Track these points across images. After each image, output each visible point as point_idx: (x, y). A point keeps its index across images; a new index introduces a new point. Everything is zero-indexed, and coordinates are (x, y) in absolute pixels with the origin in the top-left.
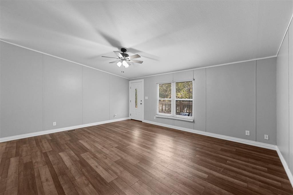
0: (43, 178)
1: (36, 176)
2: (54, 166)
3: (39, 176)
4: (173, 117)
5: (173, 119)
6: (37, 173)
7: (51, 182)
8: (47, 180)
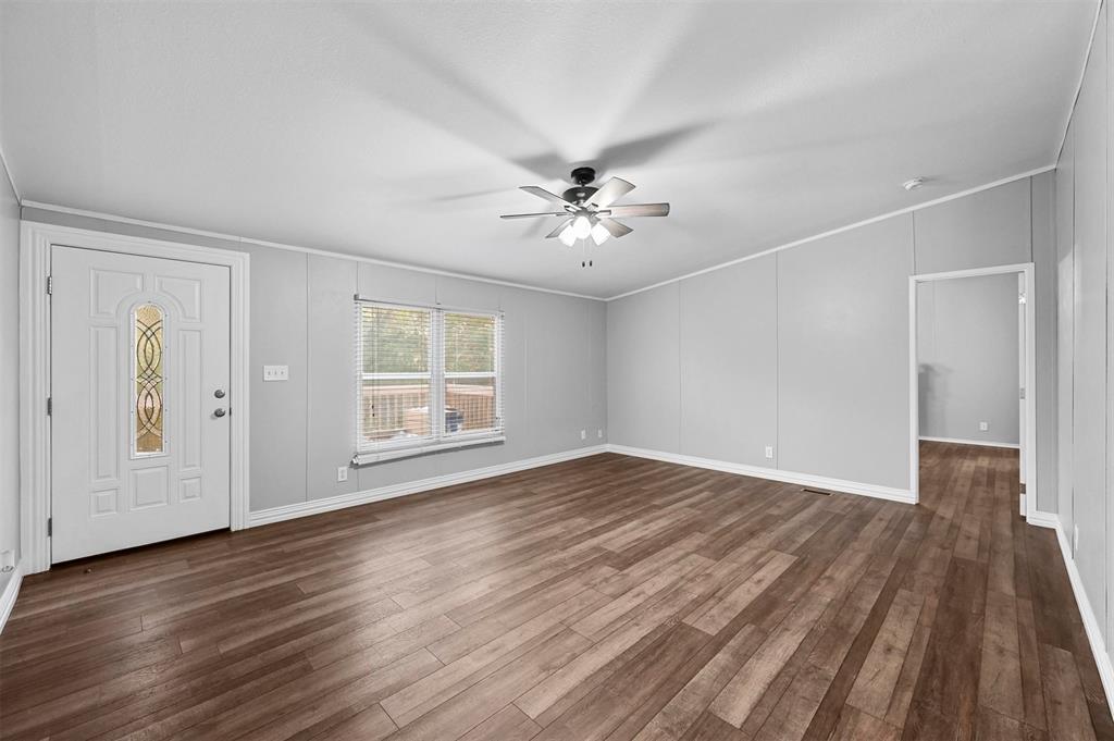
0: (894, 663)
1: (912, 689)
2: (833, 673)
3: (901, 681)
4: (439, 443)
5: (439, 452)
6: (901, 701)
7: (884, 636)
8: (889, 650)
